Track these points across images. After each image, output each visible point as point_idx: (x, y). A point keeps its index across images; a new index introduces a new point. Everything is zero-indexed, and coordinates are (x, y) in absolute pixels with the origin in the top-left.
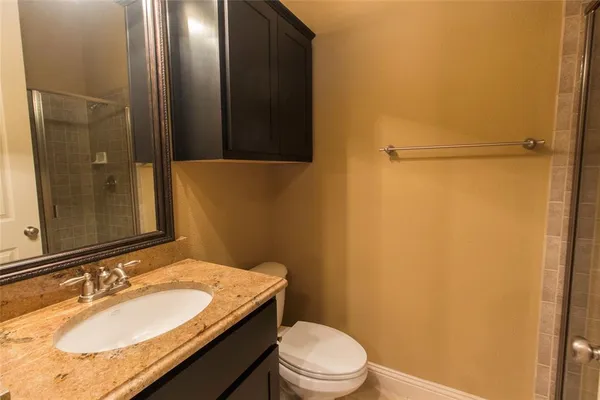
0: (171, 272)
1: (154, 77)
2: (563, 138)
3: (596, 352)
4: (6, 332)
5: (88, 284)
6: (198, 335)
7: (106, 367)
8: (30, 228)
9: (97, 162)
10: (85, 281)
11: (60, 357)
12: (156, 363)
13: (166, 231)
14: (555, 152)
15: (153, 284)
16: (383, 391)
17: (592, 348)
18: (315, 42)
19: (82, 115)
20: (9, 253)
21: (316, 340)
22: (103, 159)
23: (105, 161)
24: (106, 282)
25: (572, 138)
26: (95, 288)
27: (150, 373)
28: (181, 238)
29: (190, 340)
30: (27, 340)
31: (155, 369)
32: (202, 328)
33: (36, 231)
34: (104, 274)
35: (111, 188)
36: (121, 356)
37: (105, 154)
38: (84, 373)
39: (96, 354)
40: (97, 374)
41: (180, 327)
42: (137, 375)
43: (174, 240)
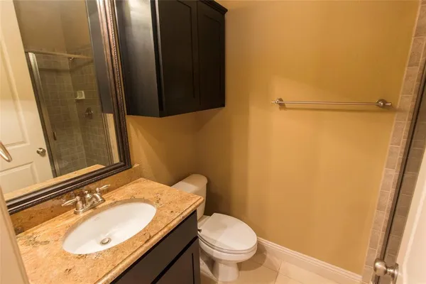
0: (129, 189)
1: (109, 58)
2: (406, 101)
3: (388, 270)
4: (35, 236)
5: (79, 203)
6: (146, 242)
7: (92, 264)
8: (40, 149)
9: (78, 98)
10: (76, 202)
11: (66, 256)
12: (121, 263)
13: (125, 163)
14: (400, 110)
15: (119, 199)
16: (268, 256)
17: (387, 267)
18: (227, 16)
19: (65, 64)
20: (29, 165)
21: (225, 227)
22: (82, 95)
23: (84, 97)
24: (90, 200)
25: (413, 101)
26: (83, 204)
27: (118, 269)
28: (136, 166)
29: (141, 246)
30: (47, 242)
31: (121, 266)
32: (148, 238)
33: (44, 151)
34: (88, 196)
35: (90, 116)
36: (101, 258)
37: (83, 92)
38: (81, 270)
39: (86, 255)
40: (88, 269)
41: (135, 236)
42: (110, 272)
43: (131, 168)
